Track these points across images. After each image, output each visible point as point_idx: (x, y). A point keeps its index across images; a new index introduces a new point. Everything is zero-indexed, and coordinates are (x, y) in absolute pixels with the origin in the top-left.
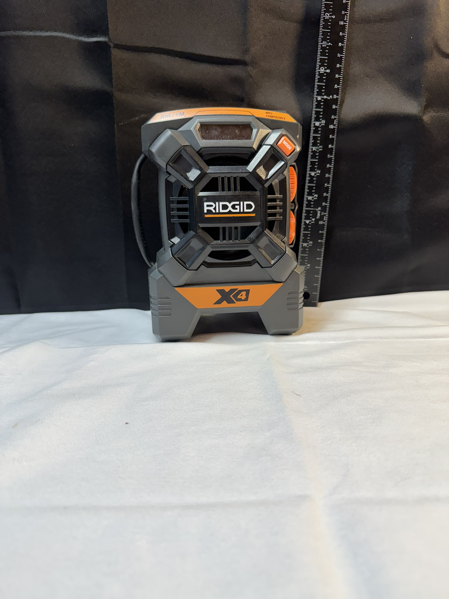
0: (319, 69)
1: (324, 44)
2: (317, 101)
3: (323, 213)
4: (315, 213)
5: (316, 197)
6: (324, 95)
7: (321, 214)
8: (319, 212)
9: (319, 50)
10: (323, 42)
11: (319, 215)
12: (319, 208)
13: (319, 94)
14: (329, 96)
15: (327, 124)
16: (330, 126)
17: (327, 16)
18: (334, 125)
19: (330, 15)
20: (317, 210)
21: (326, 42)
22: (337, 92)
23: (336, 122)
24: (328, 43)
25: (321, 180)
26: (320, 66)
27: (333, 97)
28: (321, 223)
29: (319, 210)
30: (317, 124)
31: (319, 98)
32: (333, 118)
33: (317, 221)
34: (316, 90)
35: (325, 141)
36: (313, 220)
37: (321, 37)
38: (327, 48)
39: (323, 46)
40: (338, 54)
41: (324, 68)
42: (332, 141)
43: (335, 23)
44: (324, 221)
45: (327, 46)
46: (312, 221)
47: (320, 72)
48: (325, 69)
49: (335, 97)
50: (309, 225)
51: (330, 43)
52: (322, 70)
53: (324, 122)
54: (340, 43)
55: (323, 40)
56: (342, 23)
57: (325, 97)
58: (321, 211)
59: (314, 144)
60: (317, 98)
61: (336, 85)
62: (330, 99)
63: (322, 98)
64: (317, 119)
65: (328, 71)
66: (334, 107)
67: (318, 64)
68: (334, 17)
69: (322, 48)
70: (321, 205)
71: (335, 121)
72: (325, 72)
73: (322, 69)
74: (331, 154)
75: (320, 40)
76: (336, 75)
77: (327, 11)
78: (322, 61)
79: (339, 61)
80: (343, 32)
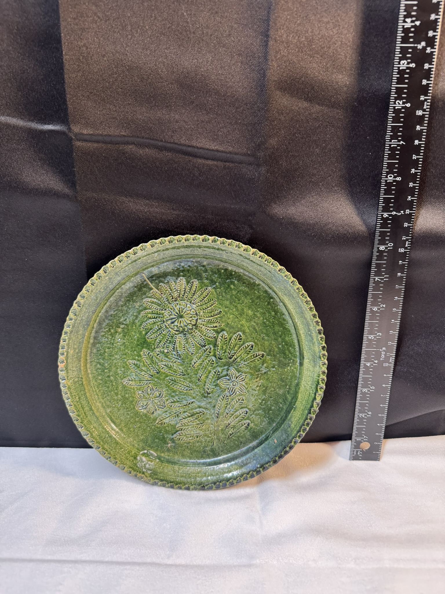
0: (387, 177)
1: (394, 143)
2: (383, 219)
3: (388, 354)
4: (378, 354)
5: (379, 336)
6: (391, 211)
7: (385, 355)
8: (384, 353)
9: (387, 152)
10: (393, 141)
11: (383, 356)
12: (384, 348)
13: (386, 209)
14: (400, 212)
15: (396, 248)
16: (399, 249)
17: (399, 104)
18: (406, 248)
19: (404, 103)
20: (381, 350)
21: (397, 141)
22: (410, 205)
23: (408, 244)
24: (399, 141)
25: (386, 315)
26: (388, 173)
27: (405, 212)
28: (386, 365)
29: (384, 351)
30: (382, 248)
31: (386, 215)
32: (405, 239)
33: (380, 363)
34: (381, 204)
35: (393, 268)
36: (376, 361)
37: (389, 133)
38: (398, 148)
39: (392, 146)
40: (414, 155)
41: (393, 175)
42: (401, 268)
43: (410, 113)
44: (390, 363)
45: (398, 145)
46: (375, 363)
47: (388, 181)
48: (395, 177)
49: (408, 212)
50: (370, 367)
51: (401, 142)
52: (390, 178)
53: (391, 245)
54: (416, 140)
55: (392, 138)
56: (419, 113)
57: (394, 213)
58: (387, 351)
59: (378, 273)
60: (382, 215)
61: (409, 197)
62: (402, 214)
63: (390, 215)
64: (382, 242)
65: (399, 179)
66: (406, 224)
67: (385, 170)
68: (408, 105)
69: (391, 149)
71: (407, 242)
72: (394, 181)
73: (391, 176)
74: (400, 284)
75: (388, 137)
76: (410, 184)
77: (399, 98)
78: (390, 166)
79: (415, 164)
80: (421, 125)
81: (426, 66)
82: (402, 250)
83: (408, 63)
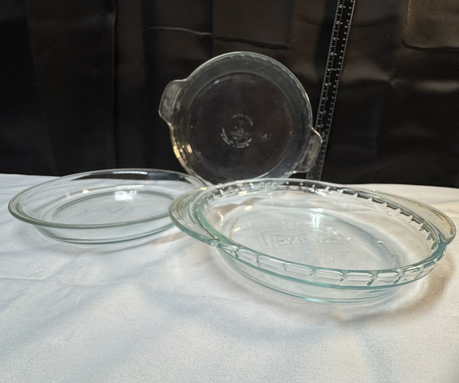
1: (335, 39)
9: (332, 42)
13: (329, 67)
14: (335, 69)
15: (332, 85)
17: (338, 23)
18: (336, 85)
19: (340, 22)
22: (339, 66)
24: (337, 38)
25: (326, 116)
26: (331, 52)
30: (326, 84)
31: (329, 70)
32: (336, 82)
35: (330, 94)
38: (336, 41)
40: (343, 45)
42: (334, 95)
43: (342, 27)
48: (334, 53)
49: (338, 69)
52: (332, 54)
53: (330, 84)
54: (344, 38)
55: (334, 36)
56: (346, 27)
57: (333, 69)
58: (325, 134)
59: (324, 96)
60: (327, 70)
61: (339, 63)
63: (331, 70)
64: (327, 82)
65: (336, 54)
66: (337, 75)
67: (330, 50)
68: (342, 23)
70: (325, 131)
72: (334, 55)
74: (333, 102)
75: (332, 36)
76: (340, 57)
77: (338, 20)
78: (333, 48)
79: (343, 49)
80: (347, 32)
81: (350, 8)
82: (335, 86)
83: (343, 6)
